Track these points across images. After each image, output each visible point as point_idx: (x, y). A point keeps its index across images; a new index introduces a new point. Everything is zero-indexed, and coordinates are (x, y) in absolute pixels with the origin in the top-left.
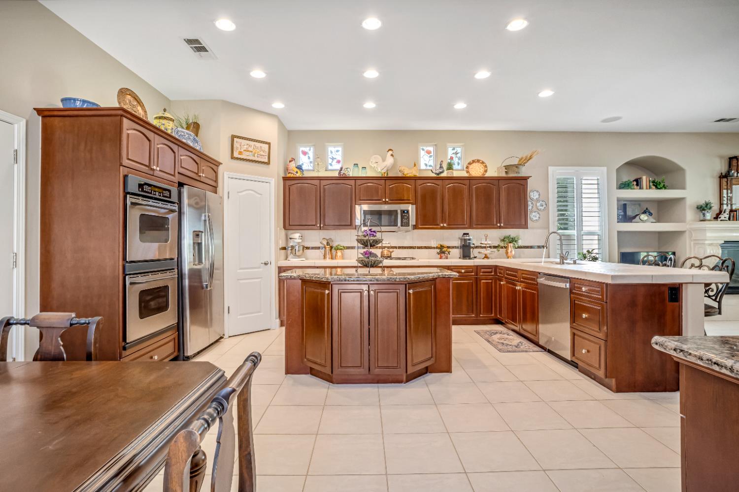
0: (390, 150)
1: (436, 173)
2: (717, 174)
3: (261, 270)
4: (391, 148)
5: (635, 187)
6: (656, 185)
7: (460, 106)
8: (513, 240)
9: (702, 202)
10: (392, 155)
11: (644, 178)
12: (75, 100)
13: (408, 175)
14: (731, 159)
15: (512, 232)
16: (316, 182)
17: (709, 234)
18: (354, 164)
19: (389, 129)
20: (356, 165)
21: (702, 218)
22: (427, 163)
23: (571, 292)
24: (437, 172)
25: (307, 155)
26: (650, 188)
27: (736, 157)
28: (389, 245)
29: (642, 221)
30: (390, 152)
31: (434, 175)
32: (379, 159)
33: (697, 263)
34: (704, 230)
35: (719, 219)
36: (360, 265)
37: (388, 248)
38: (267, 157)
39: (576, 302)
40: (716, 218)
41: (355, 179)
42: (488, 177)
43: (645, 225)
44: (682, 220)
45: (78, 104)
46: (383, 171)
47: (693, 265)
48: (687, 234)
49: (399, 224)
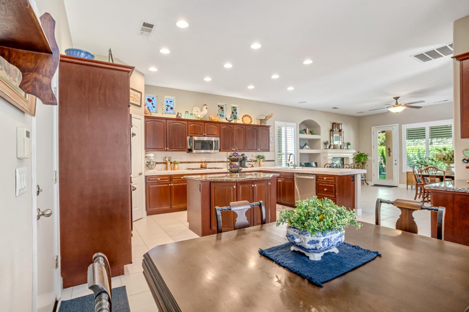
0: (205, 105)
1: (228, 121)
2: (329, 130)
3: (137, 178)
4: (206, 104)
5: (304, 133)
6: (311, 133)
7: (251, 87)
8: (263, 158)
9: (325, 141)
10: (206, 108)
11: (307, 129)
12: (81, 51)
13: (215, 121)
14: (333, 123)
15: (261, 154)
16: (164, 121)
17: (329, 155)
18: (186, 112)
19: (202, 92)
20: (187, 112)
21: (325, 148)
22: (221, 114)
23: (316, 180)
24: (230, 120)
25: (151, 102)
26: (309, 134)
27: (335, 123)
28: (205, 161)
29: (307, 149)
30: (205, 106)
31: (227, 122)
32: (199, 109)
33: (329, 166)
34: (327, 153)
35: (330, 148)
36: (228, 171)
37: (204, 162)
38: (140, 102)
39: (319, 184)
40: (329, 148)
41: (188, 120)
42: (252, 125)
43: (307, 150)
44: (319, 148)
45: (82, 55)
46: (201, 117)
47: (328, 167)
48: (321, 154)
49: (214, 149)
